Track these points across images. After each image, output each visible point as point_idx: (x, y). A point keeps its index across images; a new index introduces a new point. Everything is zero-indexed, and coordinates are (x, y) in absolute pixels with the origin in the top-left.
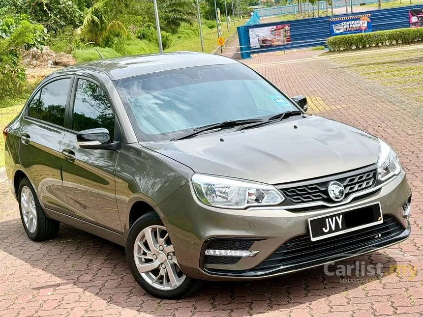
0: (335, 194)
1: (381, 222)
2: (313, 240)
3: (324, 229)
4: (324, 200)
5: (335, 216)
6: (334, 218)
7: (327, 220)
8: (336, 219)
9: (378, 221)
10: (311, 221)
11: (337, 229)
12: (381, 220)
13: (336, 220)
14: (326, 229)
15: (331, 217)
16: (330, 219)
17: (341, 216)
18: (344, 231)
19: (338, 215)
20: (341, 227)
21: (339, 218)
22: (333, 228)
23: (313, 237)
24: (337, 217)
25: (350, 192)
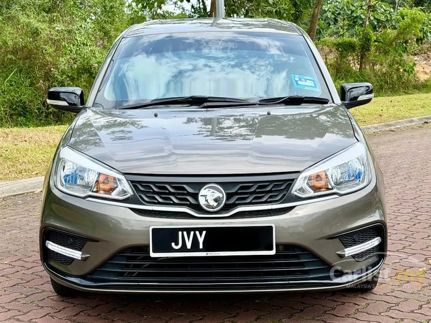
0: (207, 201)
1: (273, 253)
2: (153, 255)
3: (173, 244)
4: (191, 206)
5: (195, 229)
6: (192, 233)
7: (180, 233)
10: (153, 230)
11: (195, 248)
13: (195, 236)
14: (177, 244)
15: (189, 230)
16: (185, 233)
17: (204, 233)
18: (206, 253)
19: (201, 230)
20: (201, 247)
21: (201, 235)
22: (189, 246)
23: (154, 252)
24: (197, 233)
25: (237, 202)
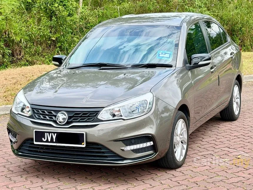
1: (84, 146)
2: (35, 143)
3: (43, 139)
4: (54, 121)
5: (52, 132)
7: (46, 134)
8: (52, 135)
9: (82, 145)
10: (35, 131)
11: (52, 141)
12: (84, 144)
14: (45, 139)
15: (49, 133)
17: (56, 134)
18: (56, 144)
20: (54, 141)
21: (54, 135)
22: (49, 140)
23: (36, 141)
24: (53, 134)
25: (73, 121)
